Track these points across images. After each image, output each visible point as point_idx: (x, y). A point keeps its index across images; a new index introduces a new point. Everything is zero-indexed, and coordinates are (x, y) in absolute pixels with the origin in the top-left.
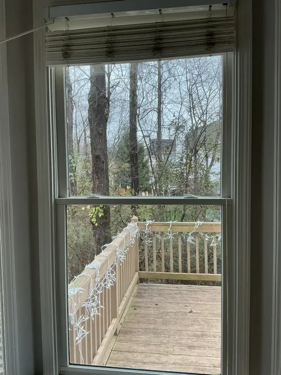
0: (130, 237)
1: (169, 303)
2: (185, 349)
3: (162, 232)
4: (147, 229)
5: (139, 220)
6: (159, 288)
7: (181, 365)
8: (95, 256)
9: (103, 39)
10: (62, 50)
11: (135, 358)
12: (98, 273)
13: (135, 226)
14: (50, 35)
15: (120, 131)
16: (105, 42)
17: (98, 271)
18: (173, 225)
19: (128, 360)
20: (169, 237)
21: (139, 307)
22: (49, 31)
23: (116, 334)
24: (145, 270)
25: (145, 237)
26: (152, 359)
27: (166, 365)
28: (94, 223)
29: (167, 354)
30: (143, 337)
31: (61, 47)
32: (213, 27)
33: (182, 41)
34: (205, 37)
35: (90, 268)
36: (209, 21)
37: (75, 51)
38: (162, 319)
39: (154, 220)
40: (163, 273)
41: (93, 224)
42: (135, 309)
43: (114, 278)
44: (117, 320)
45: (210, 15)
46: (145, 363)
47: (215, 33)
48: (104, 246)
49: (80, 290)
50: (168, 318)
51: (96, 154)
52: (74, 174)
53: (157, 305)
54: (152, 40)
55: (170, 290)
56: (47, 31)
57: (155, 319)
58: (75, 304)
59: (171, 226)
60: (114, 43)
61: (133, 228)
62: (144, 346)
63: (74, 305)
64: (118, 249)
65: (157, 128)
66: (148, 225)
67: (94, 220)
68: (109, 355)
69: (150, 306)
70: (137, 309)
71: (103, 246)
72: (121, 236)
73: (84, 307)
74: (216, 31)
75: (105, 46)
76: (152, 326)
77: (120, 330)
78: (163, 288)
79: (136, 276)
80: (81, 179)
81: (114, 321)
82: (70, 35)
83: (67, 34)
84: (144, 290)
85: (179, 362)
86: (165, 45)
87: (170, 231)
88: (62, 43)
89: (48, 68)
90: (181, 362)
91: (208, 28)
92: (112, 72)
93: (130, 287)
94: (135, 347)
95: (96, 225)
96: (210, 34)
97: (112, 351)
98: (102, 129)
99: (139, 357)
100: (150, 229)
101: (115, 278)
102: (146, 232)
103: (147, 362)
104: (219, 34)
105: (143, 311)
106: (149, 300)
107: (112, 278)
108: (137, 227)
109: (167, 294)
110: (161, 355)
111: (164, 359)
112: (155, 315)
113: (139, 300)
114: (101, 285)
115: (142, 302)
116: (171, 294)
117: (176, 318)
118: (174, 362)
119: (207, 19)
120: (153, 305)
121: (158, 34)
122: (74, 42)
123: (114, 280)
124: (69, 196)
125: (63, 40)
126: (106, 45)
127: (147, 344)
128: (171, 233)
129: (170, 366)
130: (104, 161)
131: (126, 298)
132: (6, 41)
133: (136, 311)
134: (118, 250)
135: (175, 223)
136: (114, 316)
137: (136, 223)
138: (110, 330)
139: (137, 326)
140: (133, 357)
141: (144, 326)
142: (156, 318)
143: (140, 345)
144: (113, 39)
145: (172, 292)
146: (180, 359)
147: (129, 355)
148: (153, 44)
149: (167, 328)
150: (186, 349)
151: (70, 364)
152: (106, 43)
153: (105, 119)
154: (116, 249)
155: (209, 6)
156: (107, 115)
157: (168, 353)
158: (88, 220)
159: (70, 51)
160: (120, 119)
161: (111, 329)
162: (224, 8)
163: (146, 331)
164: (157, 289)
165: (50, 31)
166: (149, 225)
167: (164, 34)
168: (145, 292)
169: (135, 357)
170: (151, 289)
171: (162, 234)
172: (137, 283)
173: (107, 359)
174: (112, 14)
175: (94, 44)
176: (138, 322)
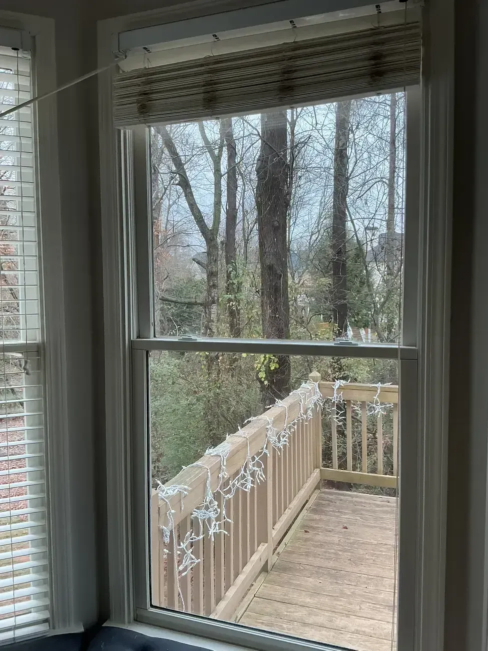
0: (300, 407)
1: (369, 526)
2: (382, 610)
3: (363, 403)
4: (335, 395)
5: (323, 379)
6: (355, 499)
7: (369, 636)
8: (227, 435)
9: (200, 79)
10: (138, 102)
11: (290, 614)
12: (225, 464)
13: (314, 389)
14: (121, 79)
15: (322, 220)
16: (203, 83)
17: (225, 461)
18: (384, 390)
19: (279, 615)
20: (376, 412)
21: (314, 528)
22: (121, 72)
23: (265, 569)
24: (332, 467)
25: (333, 409)
26: (321, 619)
27: (341, 633)
28: (263, 380)
29: (348, 614)
30: (311, 581)
31: (135, 96)
32: (382, 43)
33: (334, 72)
34: (366, 63)
35: (212, 455)
36: (375, 32)
37: (157, 101)
38: (349, 554)
39: (349, 381)
40: (365, 474)
41: (262, 383)
42: (306, 532)
43: (261, 476)
44: (268, 545)
45: (379, 22)
46: (305, 624)
47: (384, 53)
48: (249, 419)
49: (185, 490)
50: (362, 553)
51: (268, 262)
52: (235, 297)
53: (346, 528)
54: (275, 74)
55: (374, 504)
56: (118, 72)
57: (338, 552)
58: (173, 511)
59: (379, 392)
60: (215, 84)
61: (307, 392)
62: (311, 596)
63: (171, 512)
64: (270, 426)
65: (387, 214)
66: (337, 387)
67: (262, 375)
68: (249, 602)
69: (333, 528)
70: (310, 532)
71: (247, 420)
72: (281, 405)
73: (196, 518)
74: (387, 50)
75: (202, 91)
76: (331, 564)
77: (275, 563)
78: (363, 500)
79: (316, 475)
80: (246, 306)
81: (262, 548)
82: (149, 76)
83: (145, 75)
84: (329, 501)
85: (367, 630)
86: (298, 82)
87: (377, 401)
88: (138, 89)
89: (119, 131)
90: (370, 631)
91: (372, 46)
92: (299, 119)
93: (302, 494)
94: (294, 596)
95: (265, 384)
96: (377, 57)
97: (255, 596)
98: (278, 220)
99: (300, 613)
100: (340, 396)
101: (263, 475)
102: (334, 400)
103: (310, 623)
104: (392, 55)
105: (320, 537)
106: (334, 519)
107: (258, 475)
108: (318, 390)
109: (368, 511)
110: (336, 614)
111: (341, 622)
112: (338, 545)
113: (317, 517)
114: (234, 485)
115: (320, 520)
116: (375, 512)
117: (375, 554)
118: (357, 630)
119: (372, 29)
120: (340, 528)
121: (286, 63)
122: (155, 86)
123: (262, 479)
124: (155, 337)
125: (139, 85)
126: (203, 88)
127: (315, 593)
128: (378, 404)
129: (349, 636)
130: (281, 275)
131: (290, 511)
132: (56, 91)
133: (307, 536)
134: (270, 428)
135: (389, 386)
136: (264, 538)
137: (317, 384)
138: (253, 561)
139: (303, 560)
140: (287, 612)
141: (317, 562)
142: (340, 551)
143: (304, 593)
144: (215, 77)
145: (377, 509)
146: (370, 626)
147: (282, 608)
148: (278, 81)
149: (356, 570)
150: (384, 610)
151: (152, 606)
152: (204, 86)
153: (285, 203)
154: (267, 427)
155: (375, 7)
156: (287, 195)
157: (350, 613)
158: (253, 374)
159: (149, 102)
160: (322, 201)
161: (255, 561)
162: (402, 6)
163: (318, 571)
164: (352, 502)
165: (123, 72)
166: (340, 388)
167: (297, 63)
168: (329, 505)
169: (292, 612)
170: (341, 500)
171: (363, 405)
172: (317, 487)
173: (244, 609)
174: (214, 36)
175: (181, 89)
176: (307, 554)
